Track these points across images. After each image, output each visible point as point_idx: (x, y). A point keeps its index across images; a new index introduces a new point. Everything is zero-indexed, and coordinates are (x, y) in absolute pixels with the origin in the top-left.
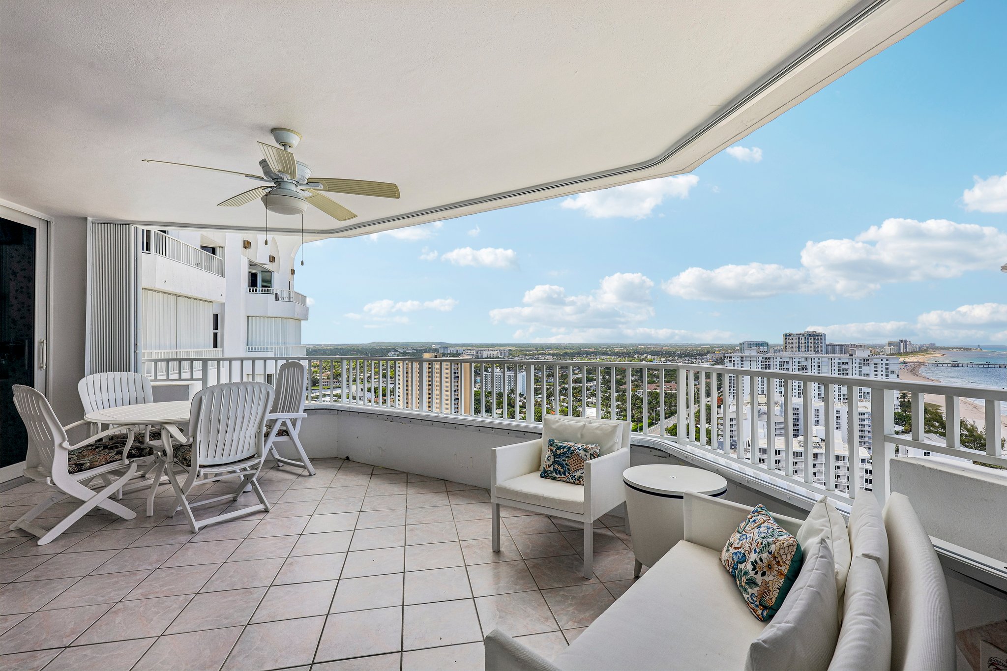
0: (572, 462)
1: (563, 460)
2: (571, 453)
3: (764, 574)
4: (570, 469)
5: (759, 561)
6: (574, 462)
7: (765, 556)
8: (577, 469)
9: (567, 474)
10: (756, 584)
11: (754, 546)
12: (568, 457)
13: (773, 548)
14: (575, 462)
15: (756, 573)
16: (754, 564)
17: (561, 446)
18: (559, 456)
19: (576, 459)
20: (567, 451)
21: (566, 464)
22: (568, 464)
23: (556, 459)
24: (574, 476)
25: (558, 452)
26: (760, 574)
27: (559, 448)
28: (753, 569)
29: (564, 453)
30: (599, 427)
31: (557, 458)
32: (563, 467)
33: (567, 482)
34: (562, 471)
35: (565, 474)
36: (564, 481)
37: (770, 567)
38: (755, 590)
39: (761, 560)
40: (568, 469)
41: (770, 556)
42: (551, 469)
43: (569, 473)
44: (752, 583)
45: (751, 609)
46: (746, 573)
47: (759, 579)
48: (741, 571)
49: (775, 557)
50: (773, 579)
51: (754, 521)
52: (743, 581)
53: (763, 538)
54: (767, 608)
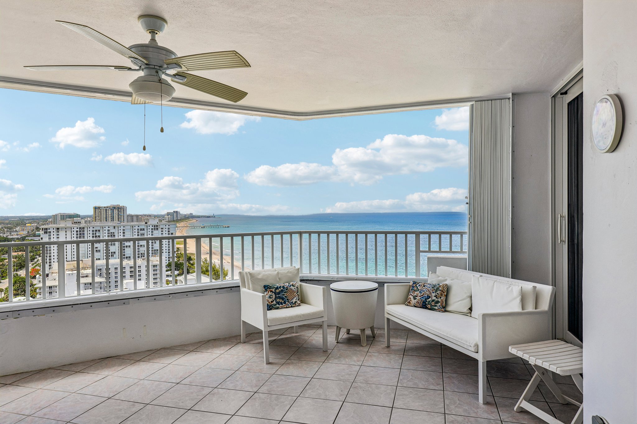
0: (289, 294)
1: (283, 295)
2: (287, 289)
3: (440, 298)
4: (289, 299)
5: (437, 295)
6: (290, 294)
7: (438, 292)
8: (293, 297)
9: (287, 303)
10: (439, 302)
11: (431, 291)
12: (286, 292)
14: (291, 294)
15: (438, 299)
17: (278, 287)
18: (279, 293)
19: (291, 292)
20: (283, 289)
21: (285, 297)
22: (286, 296)
23: (277, 296)
24: (292, 302)
25: (277, 291)
26: (439, 298)
27: (277, 288)
28: (436, 298)
29: (282, 291)
31: (277, 295)
32: (283, 299)
33: (287, 308)
34: (283, 301)
35: (285, 303)
36: (284, 308)
37: (442, 295)
38: (439, 304)
39: (438, 294)
40: (287, 299)
41: (441, 291)
42: (274, 302)
43: (288, 302)
44: (438, 302)
45: (439, 311)
46: (433, 301)
47: (439, 300)
48: (430, 301)
49: (442, 291)
50: (443, 298)
51: (419, 285)
52: (433, 303)
53: (433, 288)
54: (444, 308)
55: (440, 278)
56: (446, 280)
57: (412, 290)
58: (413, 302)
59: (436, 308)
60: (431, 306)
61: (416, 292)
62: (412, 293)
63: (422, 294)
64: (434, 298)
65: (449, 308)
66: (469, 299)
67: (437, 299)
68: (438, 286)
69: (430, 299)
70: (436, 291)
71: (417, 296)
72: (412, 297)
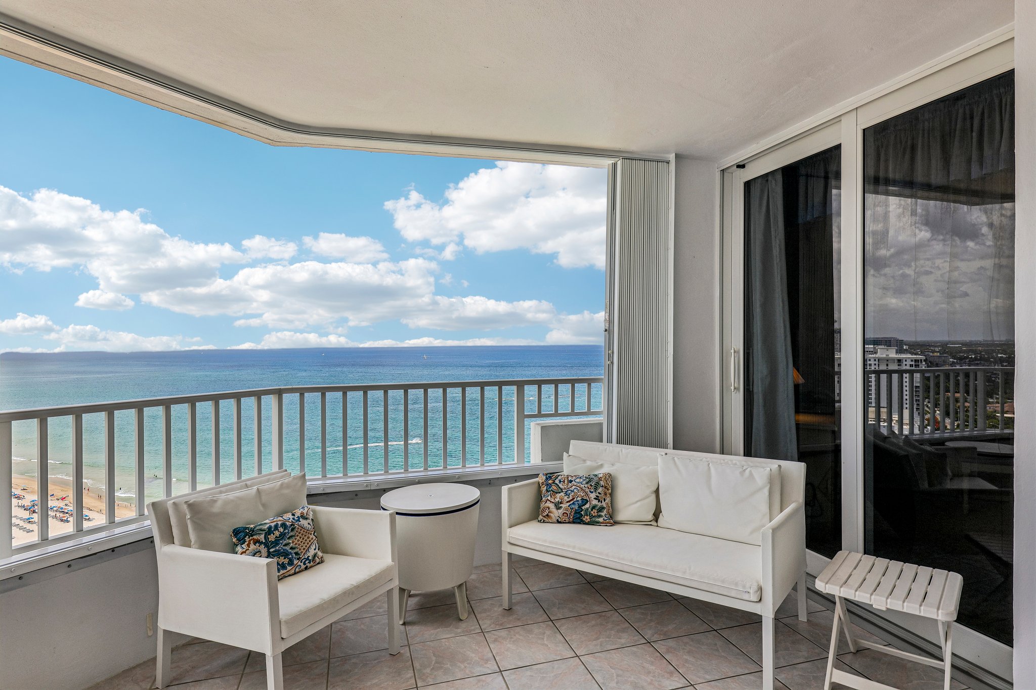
0: (298, 541)
1: (285, 545)
2: (292, 530)
3: (605, 500)
4: (299, 552)
5: (599, 495)
6: (301, 540)
7: (600, 490)
8: (308, 546)
9: (295, 562)
10: (604, 508)
11: (587, 490)
12: (291, 537)
13: (602, 483)
14: (303, 539)
15: (601, 502)
16: (597, 498)
17: (270, 528)
18: (276, 543)
19: (302, 535)
20: (285, 530)
21: (292, 548)
22: (294, 546)
23: (272, 550)
24: (308, 559)
25: (272, 538)
26: (603, 501)
27: (270, 531)
28: (599, 502)
29: (282, 535)
30: (282, 485)
31: (272, 548)
32: (285, 555)
33: (295, 573)
34: (286, 561)
35: (291, 563)
36: (290, 575)
37: (605, 494)
38: (605, 511)
39: (599, 493)
40: (296, 554)
41: (603, 488)
43: (298, 559)
44: (601, 509)
45: (605, 524)
46: (594, 507)
47: (604, 504)
48: (587, 509)
49: (606, 487)
50: (608, 500)
51: (560, 481)
52: (595, 512)
53: (587, 483)
54: (611, 517)
55: (588, 463)
56: (601, 466)
57: (547, 491)
58: (556, 514)
59: (601, 520)
60: (592, 517)
61: (558, 495)
62: (549, 498)
63: (571, 498)
64: (595, 502)
65: (620, 517)
66: (654, 496)
67: (600, 504)
68: (596, 479)
69: (587, 506)
70: (596, 489)
71: (561, 503)
72: (552, 506)
